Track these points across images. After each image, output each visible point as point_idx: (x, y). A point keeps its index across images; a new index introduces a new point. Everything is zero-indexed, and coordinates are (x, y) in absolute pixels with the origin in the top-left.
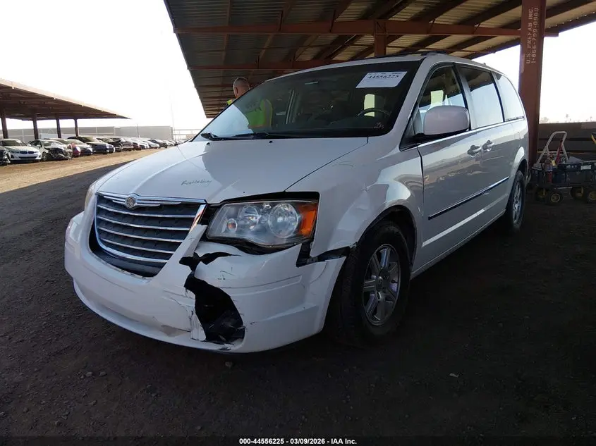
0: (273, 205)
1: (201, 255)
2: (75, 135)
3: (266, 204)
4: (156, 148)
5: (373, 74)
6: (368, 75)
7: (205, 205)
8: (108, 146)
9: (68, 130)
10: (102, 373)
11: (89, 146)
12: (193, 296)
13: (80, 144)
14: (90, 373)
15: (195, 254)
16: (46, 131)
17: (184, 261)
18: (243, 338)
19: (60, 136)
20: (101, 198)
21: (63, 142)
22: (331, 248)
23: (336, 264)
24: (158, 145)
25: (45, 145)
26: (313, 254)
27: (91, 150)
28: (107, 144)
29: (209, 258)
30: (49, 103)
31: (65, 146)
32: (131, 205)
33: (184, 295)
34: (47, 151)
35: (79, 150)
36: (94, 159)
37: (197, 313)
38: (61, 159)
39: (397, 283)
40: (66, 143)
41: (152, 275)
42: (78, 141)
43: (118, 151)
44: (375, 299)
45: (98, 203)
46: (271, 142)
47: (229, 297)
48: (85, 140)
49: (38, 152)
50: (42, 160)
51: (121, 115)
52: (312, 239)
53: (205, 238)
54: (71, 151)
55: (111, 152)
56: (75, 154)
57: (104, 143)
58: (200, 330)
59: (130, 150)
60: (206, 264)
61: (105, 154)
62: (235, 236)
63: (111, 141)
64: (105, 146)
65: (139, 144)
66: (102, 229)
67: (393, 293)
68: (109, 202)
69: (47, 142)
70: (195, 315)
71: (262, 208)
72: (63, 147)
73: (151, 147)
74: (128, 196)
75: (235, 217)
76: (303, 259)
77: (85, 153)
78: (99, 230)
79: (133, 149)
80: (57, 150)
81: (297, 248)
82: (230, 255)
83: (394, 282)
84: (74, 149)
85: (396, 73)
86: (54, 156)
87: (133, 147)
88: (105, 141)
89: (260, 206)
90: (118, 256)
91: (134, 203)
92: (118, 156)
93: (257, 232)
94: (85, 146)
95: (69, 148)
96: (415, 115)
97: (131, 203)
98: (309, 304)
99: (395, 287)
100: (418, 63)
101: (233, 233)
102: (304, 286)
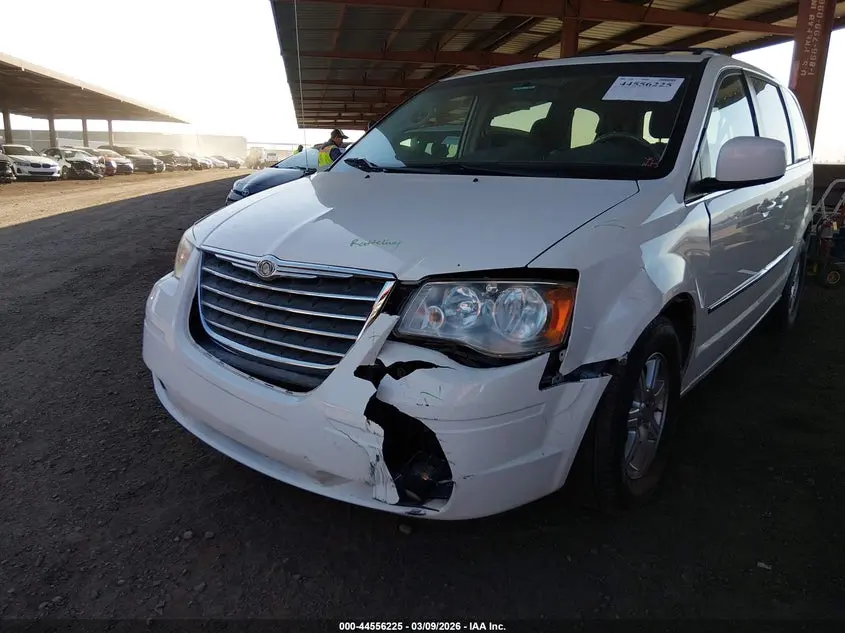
0: (502, 287)
1: (387, 363)
2: (107, 144)
3: (491, 286)
4: (223, 167)
5: (627, 79)
6: (620, 80)
7: (392, 283)
8: (155, 161)
9: (97, 136)
10: (208, 534)
11: (128, 160)
12: (381, 431)
13: (116, 156)
14: (190, 533)
15: (378, 361)
16: (65, 134)
17: (362, 372)
18: (448, 498)
19: (86, 144)
20: (208, 257)
21: (92, 153)
22: (589, 360)
23: (596, 386)
24: (226, 164)
25: (67, 156)
26: (564, 370)
27: (132, 166)
28: (154, 159)
29: (401, 370)
30: (75, 95)
31: (95, 158)
32: (267, 273)
33: (364, 427)
34: (69, 166)
35: (115, 165)
36: (135, 180)
37: (385, 459)
38: (88, 177)
39: (662, 411)
40: (97, 155)
41: (305, 389)
42: (114, 153)
43: (170, 169)
44: (636, 438)
45: (203, 264)
46: (476, 180)
47: (434, 434)
48: (122, 152)
49: (57, 166)
50: (61, 178)
51: (176, 117)
52: (564, 346)
53: (395, 337)
54: (103, 166)
55: (160, 171)
56: (109, 172)
57: (149, 157)
58: (388, 486)
59: (186, 169)
60: (397, 378)
61: (150, 173)
62: (440, 335)
63: (160, 154)
64: (151, 161)
65: (199, 161)
66: (209, 305)
67: (655, 427)
68: (225, 265)
69: (69, 151)
70: (382, 461)
71: (485, 291)
72: (91, 160)
73: (216, 167)
74: (260, 259)
75: (439, 302)
76: (551, 377)
77: (123, 170)
78: (206, 308)
79: (191, 168)
80: (83, 165)
81: (542, 361)
82: (436, 367)
83: (657, 410)
84: (108, 164)
85: (667, 80)
86: (79, 173)
87: (190, 165)
88: (152, 153)
89: (482, 288)
90: (237, 351)
91: (271, 270)
92: (170, 177)
93: (475, 330)
94: (123, 160)
95: (101, 162)
96: (702, 149)
97: (267, 271)
98: (550, 449)
99: (658, 417)
100: (701, 67)
101: (436, 331)
102: (546, 420)
